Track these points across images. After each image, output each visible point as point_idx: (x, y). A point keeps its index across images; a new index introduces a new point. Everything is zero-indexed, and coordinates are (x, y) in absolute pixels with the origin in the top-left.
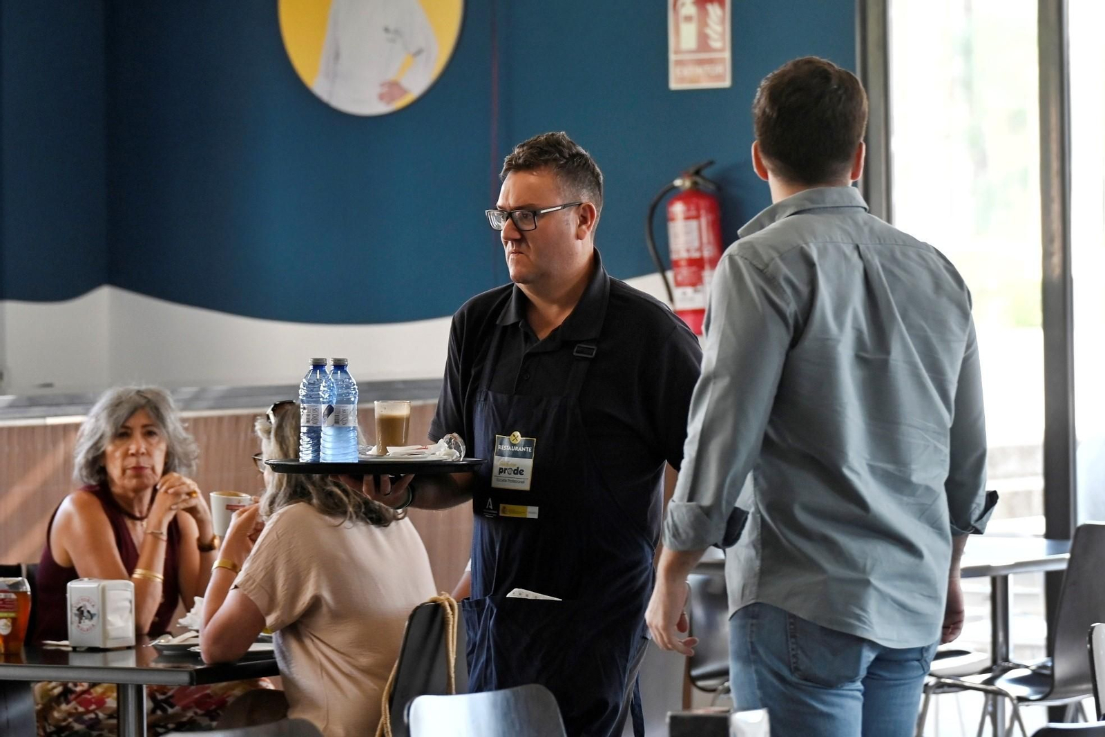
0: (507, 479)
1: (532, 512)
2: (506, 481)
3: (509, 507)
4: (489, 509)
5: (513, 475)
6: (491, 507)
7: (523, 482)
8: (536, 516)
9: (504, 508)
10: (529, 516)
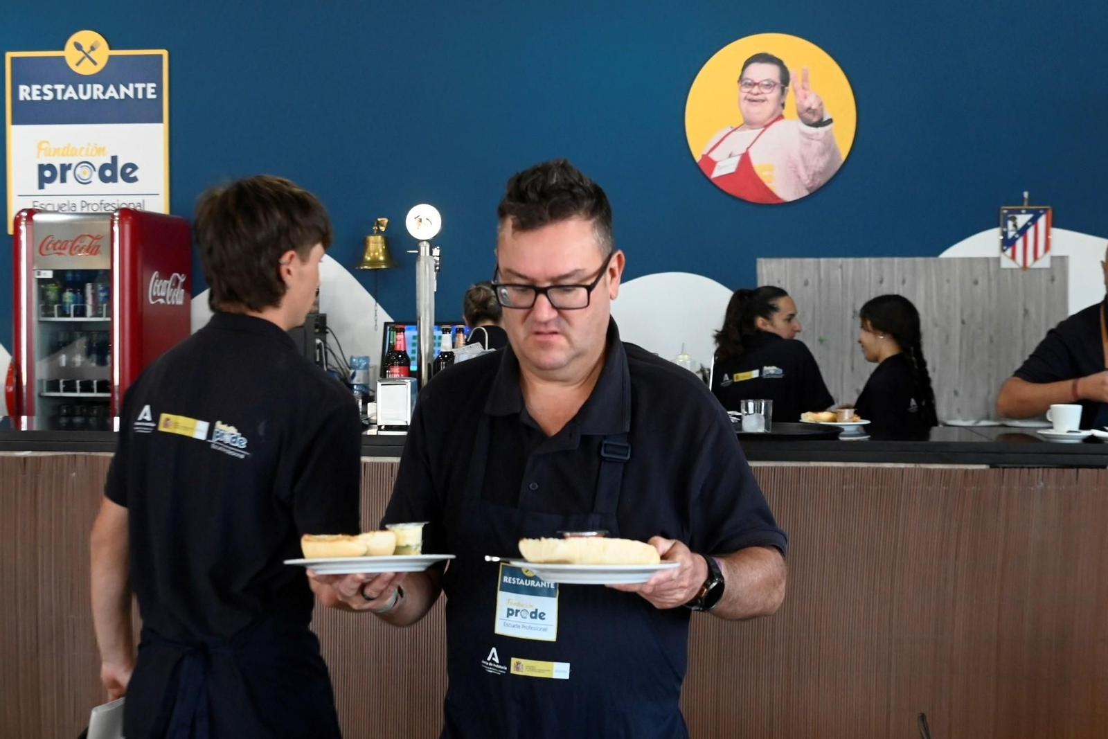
0: (521, 624)
1: (560, 671)
2: (519, 627)
3: (525, 663)
4: (492, 661)
5: (529, 619)
6: (496, 660)
7: (545, 630)
8: (566, 676)
9: (518, 663)
10: (556, 676)
